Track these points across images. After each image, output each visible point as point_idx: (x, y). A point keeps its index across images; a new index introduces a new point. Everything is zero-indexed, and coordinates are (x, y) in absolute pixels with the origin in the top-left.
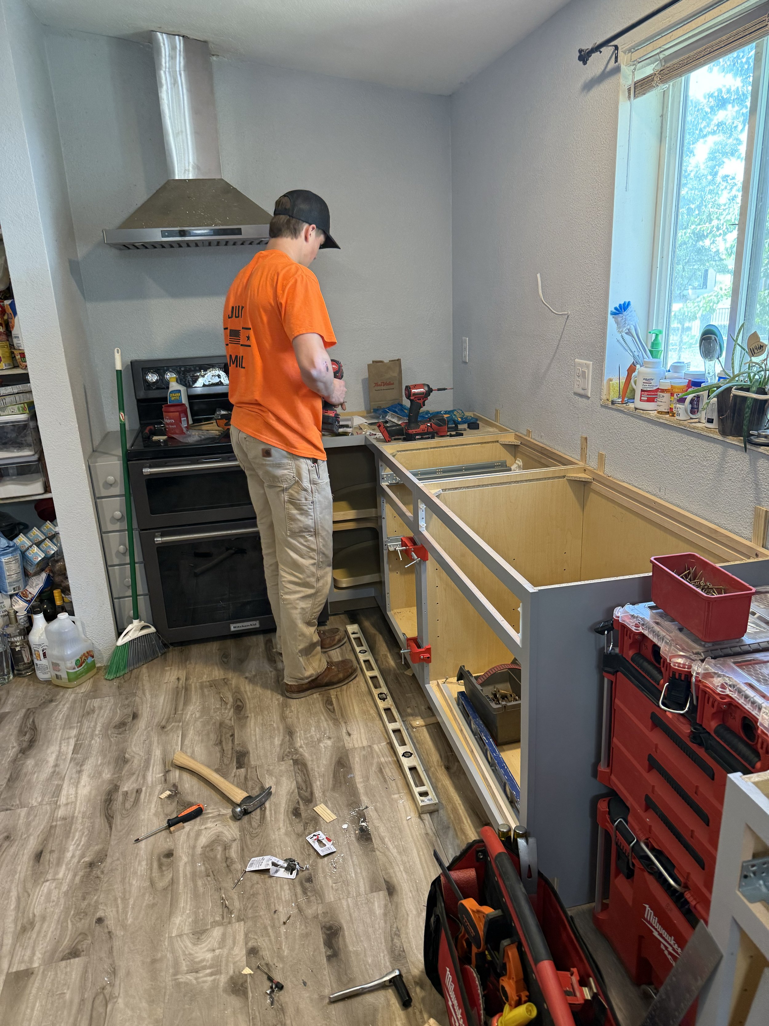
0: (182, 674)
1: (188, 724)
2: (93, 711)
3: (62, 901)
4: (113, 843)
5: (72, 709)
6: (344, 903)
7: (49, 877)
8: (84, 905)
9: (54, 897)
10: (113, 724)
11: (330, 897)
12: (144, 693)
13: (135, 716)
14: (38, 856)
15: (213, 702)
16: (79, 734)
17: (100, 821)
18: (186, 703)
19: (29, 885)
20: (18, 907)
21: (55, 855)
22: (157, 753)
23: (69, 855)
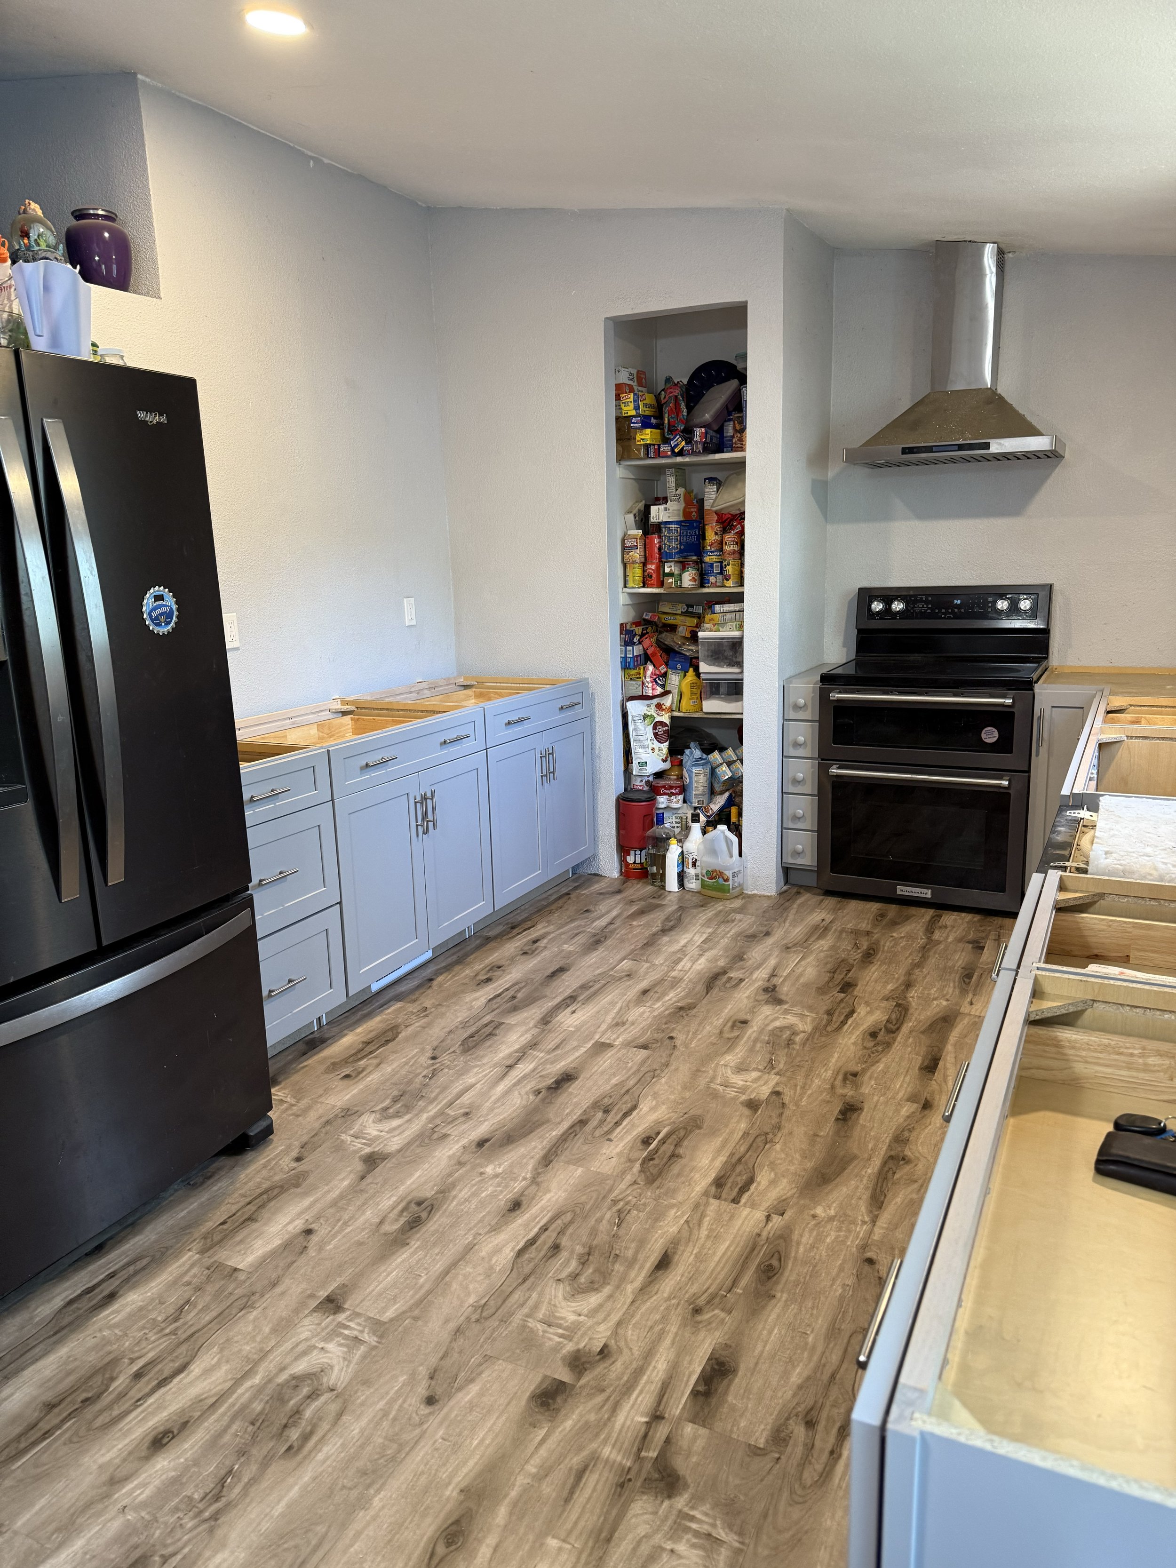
0: (829, 918)
1: (812, 952)
2: (733, 921)
3: (650, 1020)
4: (703, 1002)
5: (717, 915)
6: (876, 1098)
7: (648, 1004)
8: (664, 1026)
9: (645, 1016)
10: (745, 934)
11: (866, 1090)
12: (784, 922)
13: (768, 934)
14: (645, 992)
15: (846, 945)
16: (713, 933)
17: (700, 988)
18: (818, 938)
19: (631, 1005)
20: (618, 1013)
21: (657, 995)
22: (772, 962)
23: (667, 998)
